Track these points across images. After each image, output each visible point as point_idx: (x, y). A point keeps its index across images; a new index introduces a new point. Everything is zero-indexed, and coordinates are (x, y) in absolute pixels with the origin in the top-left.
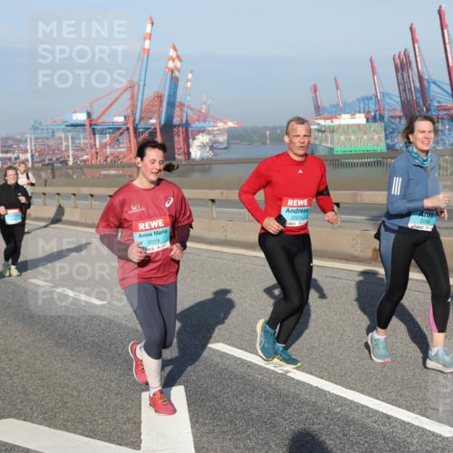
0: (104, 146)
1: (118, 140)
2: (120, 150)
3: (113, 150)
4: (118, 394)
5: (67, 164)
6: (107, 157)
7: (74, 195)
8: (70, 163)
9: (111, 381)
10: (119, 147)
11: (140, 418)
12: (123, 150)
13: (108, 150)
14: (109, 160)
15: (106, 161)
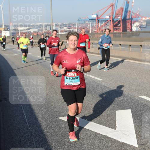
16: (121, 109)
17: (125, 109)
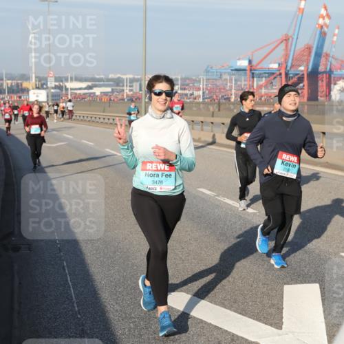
0: (260, 87)
1: (272, 83)
2: (272, 91)
3: (266, 91)
4: (264, 284)
5: (230, 101)
6: (262, 96)
7: (223, 124)
8: (232, 100)
9: (260, 274)
10: (272, 89)
11: (282, 305)
12: (275, 91)
13: (263, 91)
14: (263, 99)
15: (261, 99)
16: (296, 283)
17: (305, 282)
